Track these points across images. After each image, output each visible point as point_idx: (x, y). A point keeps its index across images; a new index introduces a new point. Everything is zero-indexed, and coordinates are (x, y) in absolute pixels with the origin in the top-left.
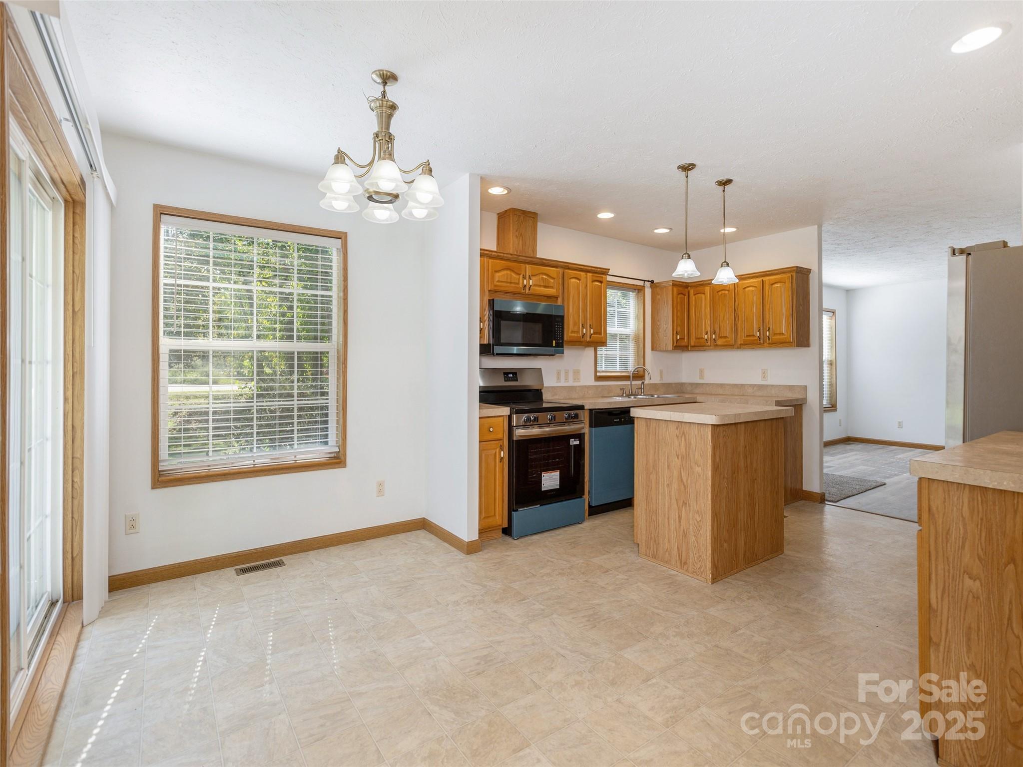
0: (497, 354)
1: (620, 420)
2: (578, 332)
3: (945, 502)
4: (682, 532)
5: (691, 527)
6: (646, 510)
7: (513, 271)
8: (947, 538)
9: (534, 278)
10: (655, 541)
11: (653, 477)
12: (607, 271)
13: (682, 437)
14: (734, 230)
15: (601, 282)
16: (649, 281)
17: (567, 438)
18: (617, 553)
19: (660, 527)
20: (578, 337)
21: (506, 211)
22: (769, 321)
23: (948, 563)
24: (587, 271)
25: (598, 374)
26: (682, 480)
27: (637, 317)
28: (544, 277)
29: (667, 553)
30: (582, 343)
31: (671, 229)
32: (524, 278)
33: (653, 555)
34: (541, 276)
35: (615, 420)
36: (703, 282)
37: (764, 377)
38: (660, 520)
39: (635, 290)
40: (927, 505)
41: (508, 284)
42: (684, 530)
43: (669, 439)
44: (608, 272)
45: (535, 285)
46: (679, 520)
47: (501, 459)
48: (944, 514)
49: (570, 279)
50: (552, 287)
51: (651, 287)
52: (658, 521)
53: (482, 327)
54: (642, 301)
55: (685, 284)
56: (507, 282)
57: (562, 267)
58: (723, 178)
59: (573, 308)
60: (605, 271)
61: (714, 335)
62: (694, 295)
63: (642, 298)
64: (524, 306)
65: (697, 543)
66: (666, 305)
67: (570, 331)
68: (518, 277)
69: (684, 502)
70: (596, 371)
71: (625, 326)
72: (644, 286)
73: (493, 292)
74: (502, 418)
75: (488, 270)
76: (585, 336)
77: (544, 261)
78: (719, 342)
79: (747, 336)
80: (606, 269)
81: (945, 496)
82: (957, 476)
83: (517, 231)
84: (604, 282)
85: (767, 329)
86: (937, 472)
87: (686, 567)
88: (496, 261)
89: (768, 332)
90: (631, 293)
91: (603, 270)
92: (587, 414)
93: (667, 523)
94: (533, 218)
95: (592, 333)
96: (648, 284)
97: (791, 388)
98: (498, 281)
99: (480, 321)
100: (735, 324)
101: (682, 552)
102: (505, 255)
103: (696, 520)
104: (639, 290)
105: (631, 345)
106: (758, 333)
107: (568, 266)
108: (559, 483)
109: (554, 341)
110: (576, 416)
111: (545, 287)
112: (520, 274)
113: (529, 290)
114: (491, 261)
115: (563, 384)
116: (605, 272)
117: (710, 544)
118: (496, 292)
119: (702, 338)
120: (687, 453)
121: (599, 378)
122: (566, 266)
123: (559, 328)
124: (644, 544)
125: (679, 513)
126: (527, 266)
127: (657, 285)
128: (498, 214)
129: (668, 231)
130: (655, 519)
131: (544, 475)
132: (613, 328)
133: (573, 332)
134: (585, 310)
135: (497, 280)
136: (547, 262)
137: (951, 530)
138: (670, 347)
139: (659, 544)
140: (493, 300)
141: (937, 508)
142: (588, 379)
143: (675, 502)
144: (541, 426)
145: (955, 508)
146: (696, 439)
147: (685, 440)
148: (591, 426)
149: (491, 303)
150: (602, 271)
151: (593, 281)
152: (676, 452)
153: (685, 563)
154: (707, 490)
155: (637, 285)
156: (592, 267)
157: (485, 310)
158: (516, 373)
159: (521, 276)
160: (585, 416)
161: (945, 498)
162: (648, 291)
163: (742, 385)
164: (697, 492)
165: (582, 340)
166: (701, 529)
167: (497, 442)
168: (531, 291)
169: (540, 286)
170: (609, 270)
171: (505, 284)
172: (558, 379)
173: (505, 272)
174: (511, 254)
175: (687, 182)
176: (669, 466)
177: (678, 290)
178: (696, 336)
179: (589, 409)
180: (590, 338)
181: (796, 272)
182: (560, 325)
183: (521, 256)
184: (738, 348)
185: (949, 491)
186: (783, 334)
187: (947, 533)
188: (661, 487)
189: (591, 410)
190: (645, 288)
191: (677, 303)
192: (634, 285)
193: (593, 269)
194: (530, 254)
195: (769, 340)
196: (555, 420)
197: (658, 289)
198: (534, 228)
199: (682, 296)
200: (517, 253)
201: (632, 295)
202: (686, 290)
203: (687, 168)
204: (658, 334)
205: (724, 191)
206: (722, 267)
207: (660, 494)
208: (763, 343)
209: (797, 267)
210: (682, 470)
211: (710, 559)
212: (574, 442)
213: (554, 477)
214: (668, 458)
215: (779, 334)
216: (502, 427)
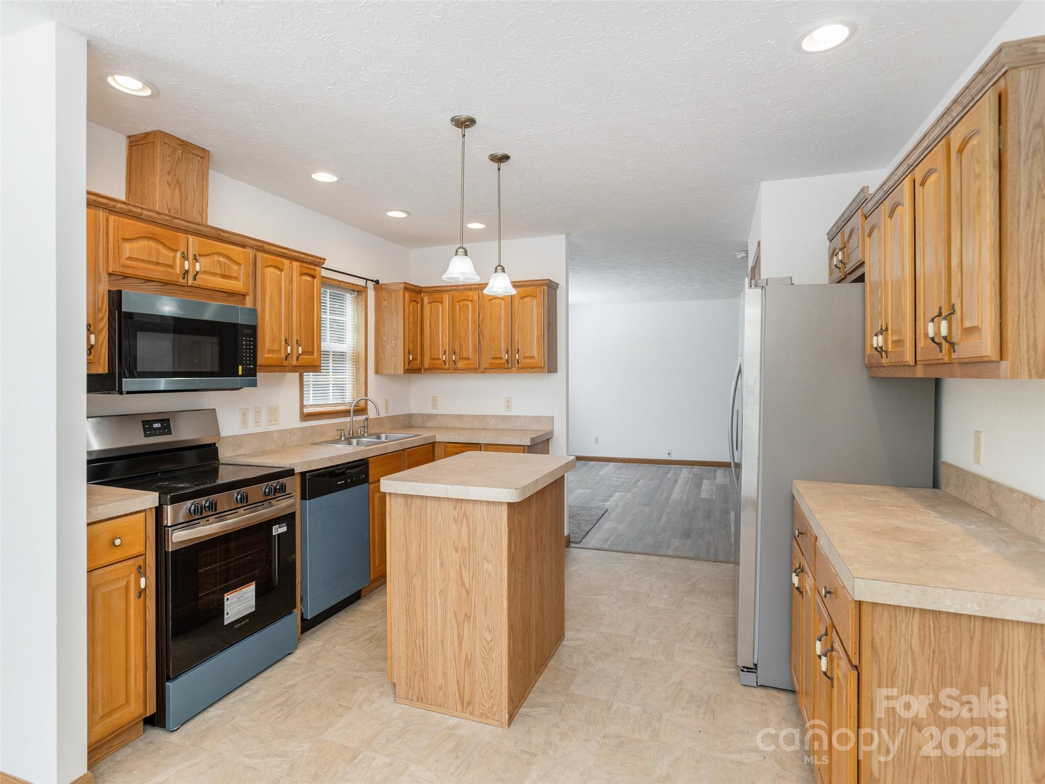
0: (128, 393)
1: (346, 481)
2: (279, 351)
3: (890, 631)
4: (464, 658)
5: (478, 651)
6: (407, 631)
7: (161, 243)
8: (892, 681)
9: (202, 260)
10: (422, 676)
11: (417, 582)
12: (322, 261)
13: (462, 519)
14: (482, 226)
15: (313, 277)
16: (373, 281)
17: (267, 525)
18: (361, 707)
19: (429, 654)
20: (278, 358)
21: (147, 134)
22: (518, 342)
23: (893, 714)
24: (292, 258)
25: (306, 411)
26: (463, 584)
27: (356, 329)
28: (222, 260)
29: (441, 692)
30: (281, 367)
31: (409, 213)
32: (184, 257)
33: (418, 698)
34: (216, 258)
35: (338, 483)
36: (439, 289)
37: (508, 406)
38: (429, 643)
39: (354, 291)
40: (870, 636)
41: (152, 267)
42: (466, 656)
43: (442, 525)
44: (323, 263)
45: (205, 272)
46: (459, 641)
47: (140, 593)
48: (889, 649)
49: (266, 267)
50: (236, 279)
51: (375, 289)
52: (425, 645)
53: (93, 342)
54: (364, 307)
55: (418, 288)
56: (149, 262)
57: (252, 247)
58: (500, 152)
59: (270, 313)
60: (319, 260)
61: (454, 356)
62: (429, 303)
63: (363, 302)
64: (182, 305)
65: (487, 672)
66: (395, 314)
67: (266, 350)
68: (172, 254)
69: (466, 615)
70: (302, 406)
71: (341, 340)
72: (366, 287)
73: (119, 278)
74: (143, 514)
75: (107, 234)
76: (289, 358)
77: (222, 234)
78: (460, 364)
79: (494, 358)
80: (320, 258)
81: (891, 623)
82: (912, 599)
83: (169, 173)
84: (317, 276)
85: (517, 351)
86: (888, 594)
87: (470, 708)
88: (125, 220)
89: (517, 355)
90: (348, 295)
91: (316, 259)
92: (297, 480)
93: (440, 647)
94: (201, 157)
95: (300, 353)
96: (371, 285)
97: (538, 419)
98: (130, 258)
99: (88, 330)
100: (479, 343)
101: (464, 687)
102: (145, 212)
103: (486, 640)
104: (359, 292)
105: (349, 367)
106: (507, 355)
107: (263, 247)
108: (254, 603)
109: (240, 367)
110: (283, 488)
111: (224, 276)
112: (177, 251)
113: (195, 279)
114: (112, 218)
115: (251, 429)
116: (318, 262)
117: (506, 673)
118: (125, 277)
119: (439, 359)
120: (471, 544)
121: (306, 417)
122: (258, 246)
123: (250, 345)
124: (403, 683)
125: (458, 631)
126: (191, 238)
127: (383, 287)
128: (129, 137)
129: (404, 215)
130: (421, 645)
131: (228, 597)
132: (328, 344)
133: (270, 351)
134: (289, 318)
135: (128, 255)
136: (227, 235)
137: (897, 670)
138: (400, 370)
139: (427, 679)
140: (119, 293)
141: (882, 640)
142: (290, 420)
143: (453, 615)
144: (221, 516)
145: (903, 639)
146: (484, 522)
147: (468, 524)
148: (303, 497)
149: (115, 298)
150: (314, 261)
151: (301, 274)
152: (454, 543)
153: (469, 703)
154: (502, 595)
155: (357, 285)
156: (300, 253)
157: (100, 310)
158: (169, 419)
159: (179, 254)
160: (294, 485)
161: (891, 627)
162: (371, 294)
163: (484, 416)
164: (486, 599)
165: (286, 363)
166: (493, 651)
167: (131, 561)
168: (198, 282)
169: (214, 274)
170: (324, 259)
171: (146, 265)
172: (244, 423)
173: (144, 243)
174: (158, 213)
175: (463, 143)
176: (442, 565)
177: (411, 296)
178: (431, 356)
179: (300, 473)
180: (297, 360)
181: (548, 286)
182: (251, 341)
183: (178, 218)
184: (482, 373)
185: (896, 617)
186: (533, 357)
187: (893, 674)
188: (430, 596)
189: (303, 474)
190: (367, 289)
191: (409, 313)
192: (353, 284)
193: (302, 256)
194: (195, 216)
195: (518, 364)
196: (247, 502)
197: (384, 292)
198: (203, 175)
199: (415, 303)
200: (169, 211)
201: (349, 298)
202: (419, 296)
203: (464, 123)
204: (383, 353)
205: (499, 169)
206: (496, 272)
207: (429, 607)
208: (512, 368)
209: (549, 280)
210: (462, 566)
211: (506, 694)
212: (279, 530)
213: (245, 596)
214: (441, 551)
215: (530, 357)
216: (143, 532)
